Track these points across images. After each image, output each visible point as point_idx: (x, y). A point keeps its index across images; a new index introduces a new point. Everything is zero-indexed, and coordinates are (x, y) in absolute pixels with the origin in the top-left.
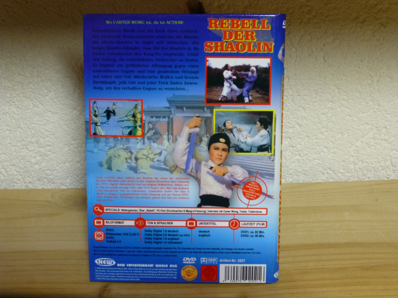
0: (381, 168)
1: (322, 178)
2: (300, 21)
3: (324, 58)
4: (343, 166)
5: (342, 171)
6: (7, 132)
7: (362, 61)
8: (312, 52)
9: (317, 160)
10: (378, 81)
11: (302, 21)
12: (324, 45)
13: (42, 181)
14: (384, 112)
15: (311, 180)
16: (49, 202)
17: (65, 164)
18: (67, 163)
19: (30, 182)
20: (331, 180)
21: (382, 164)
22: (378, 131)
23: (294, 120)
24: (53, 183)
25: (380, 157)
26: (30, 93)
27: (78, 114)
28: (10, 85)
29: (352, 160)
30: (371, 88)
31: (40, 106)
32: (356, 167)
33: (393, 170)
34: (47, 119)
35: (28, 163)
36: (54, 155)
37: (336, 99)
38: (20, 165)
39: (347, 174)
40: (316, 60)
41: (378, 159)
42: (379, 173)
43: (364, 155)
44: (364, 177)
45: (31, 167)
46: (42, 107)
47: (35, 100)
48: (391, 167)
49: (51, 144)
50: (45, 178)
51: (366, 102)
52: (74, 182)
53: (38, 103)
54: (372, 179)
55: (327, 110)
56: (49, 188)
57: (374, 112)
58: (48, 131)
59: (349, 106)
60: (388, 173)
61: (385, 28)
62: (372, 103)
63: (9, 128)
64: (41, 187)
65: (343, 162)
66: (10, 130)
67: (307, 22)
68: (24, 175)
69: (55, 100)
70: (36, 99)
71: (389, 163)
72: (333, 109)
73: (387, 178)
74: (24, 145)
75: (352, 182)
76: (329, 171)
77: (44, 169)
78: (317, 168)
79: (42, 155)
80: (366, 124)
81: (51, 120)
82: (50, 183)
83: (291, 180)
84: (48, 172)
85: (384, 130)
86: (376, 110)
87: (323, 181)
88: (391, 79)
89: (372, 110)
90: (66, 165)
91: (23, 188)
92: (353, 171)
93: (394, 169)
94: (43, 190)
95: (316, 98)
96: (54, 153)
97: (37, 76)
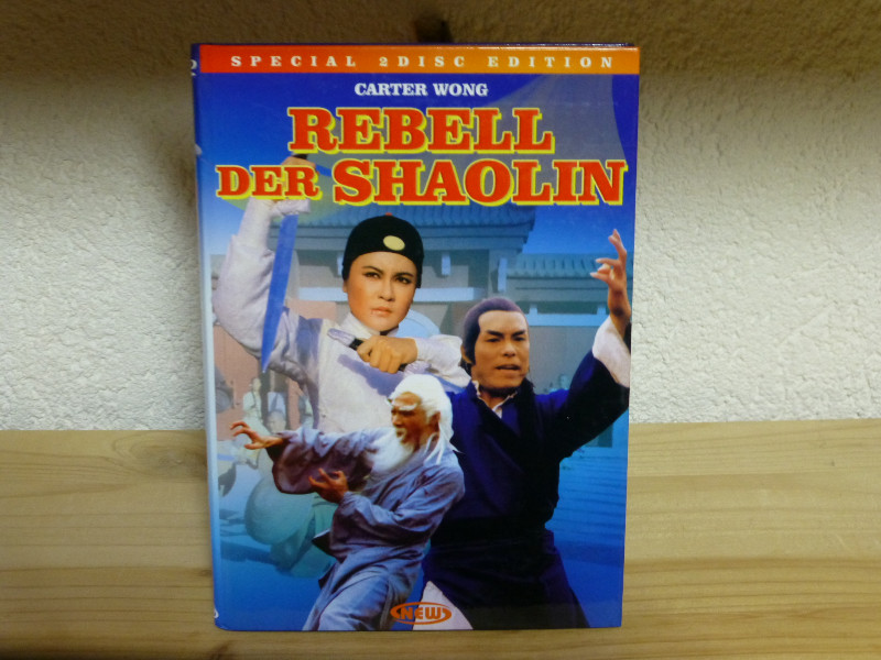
0: (845, 392)
1: (712, 414)
2: (665, 64)
3: (718, 147)
4: (760, 388)
5: (757, 398)
6: (17, 305)
7: (802, 154)
8: (692, 134)
9: (703, 374)
10: (838, 199)
11: (669, 65)
12: (719, 119)
13: (94, 413)
14: (852, 268)
15: (689, 417)
16: (107, 459)
17: (143, 375)
18: (148, 374)
19: (68, 416)
20: (733, 418)
21: (848, 383)
22: (839, 309)
23: (651, 283)
24: (118, 417)
25: (843, 368)
26: (68, 218)
27: (173, 265)
28: (25, 202)
29: (781, 373)
30: (824, 215)
31: (90, 247)
32: (790, 389)
33: (872, 397)
34: (106, 275)
35: (62, 373)
36: (119, 355)
37: (745, 238)
38: (45, 377)
39: (770, 405)
40: (701, 150)
41: (838, 371)
42: (839, 403)
43: (807, 363)
44: (807, 412)
45: (70, 381)
46: (93, 249)
47: (78, 235)
48: (867, 390)
49: (113, 331)
50: (101, 406)
51: (813, 245)
52: (164, 416)
53: (85, 240)
54: (825, 416)
55: (724, 262)
56: (110, 428)
57: (830, 267)
58: (107, 302)
59: (774, 255)
60: (862, 403)
61: (854, 80)
62: (825, 248)
63: (21, 296)
64: (91, 427)
65: (760, 379)
66: (24, 301)
67: (681, 67)
68: (55, 399)
69: (123, 235)
70: (80, 232)
71: (861, 382)
72: (738, 260)
73: (858, 414)
74: (55, 334)
75: (781, 422)
76: (728, 398)
77: (97, 386)
78: (701, 390)
79: (93, 356)
80: (812, 293)
81: (114, 279)
82: (112, 418)
83: (645, 417)
84: (107, 393)
85: (852, 308)
86: (833, 263)
87: (715, 421)
88: (869, 194)
89: (826, 264)
90: (146, 378)
91: (53, 428)
92: (783, 399)
93: (875, 394)
94: (96, 433)
95: (699, 235)
96: (119, 351)
97: (84, 181)
